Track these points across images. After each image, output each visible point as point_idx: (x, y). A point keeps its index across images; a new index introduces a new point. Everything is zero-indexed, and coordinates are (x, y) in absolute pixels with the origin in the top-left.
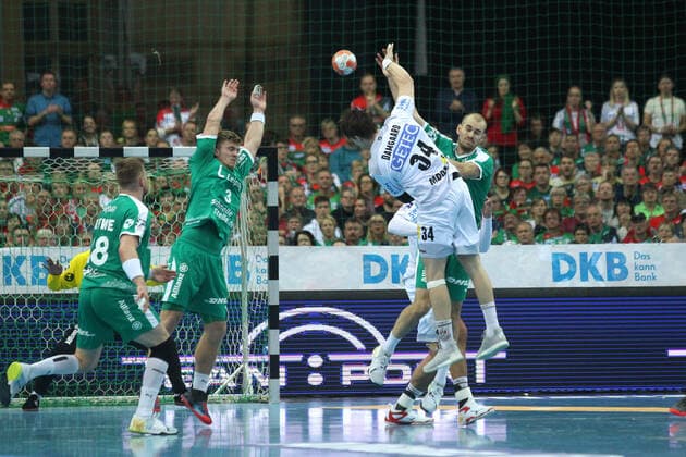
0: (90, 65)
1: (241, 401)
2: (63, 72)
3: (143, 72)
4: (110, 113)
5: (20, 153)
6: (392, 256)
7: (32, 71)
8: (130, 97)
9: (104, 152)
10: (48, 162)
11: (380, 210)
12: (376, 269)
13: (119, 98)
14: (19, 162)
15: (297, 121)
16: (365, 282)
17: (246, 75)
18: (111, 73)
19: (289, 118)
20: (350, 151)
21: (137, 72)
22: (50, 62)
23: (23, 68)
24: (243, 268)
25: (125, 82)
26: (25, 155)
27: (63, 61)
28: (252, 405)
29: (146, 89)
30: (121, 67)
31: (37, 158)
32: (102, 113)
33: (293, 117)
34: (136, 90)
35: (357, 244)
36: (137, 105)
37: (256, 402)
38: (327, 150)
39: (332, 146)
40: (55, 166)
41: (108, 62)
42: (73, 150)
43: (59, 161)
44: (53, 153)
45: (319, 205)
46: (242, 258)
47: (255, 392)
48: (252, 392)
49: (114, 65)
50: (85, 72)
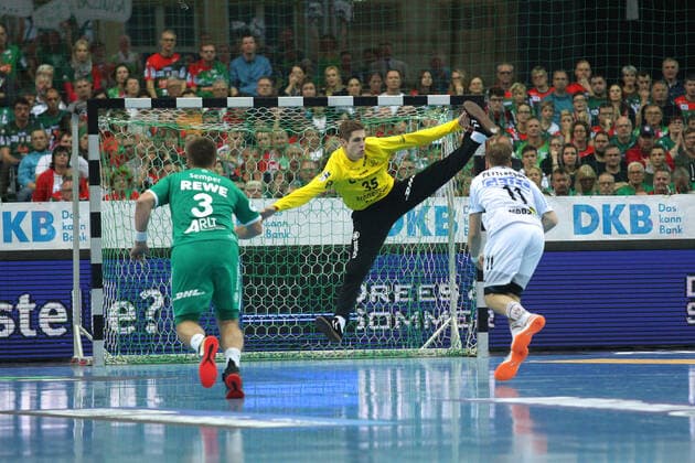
0: (295, 13)
1: (449, 355)
2: (268, 20)
3: (348, 19)
4: (314, 61)
5: (223, 103)
6: (604, 206)
7: (236, 19)
8: (335, 45)
9: (308, 102)
10: (252, 111)
11: (589, 160)
12: (586, 220)
13: (323, 47)
14: (224, 111)
15: (505, 68)
16: (576, 233)
17: (453, 22)
18: (316, 20)
19: (496, 67)
20: (559, 99)
21: (342, 20)
22: (254, 11)
23: (227, 17)
24: (451, 220)
25: (330, 30)
26: (229, 105)
27: (267, 9)
28: (461, 359)
29: (351, 37)
30: (327, 15)
31: (242, 108)
32: (307, 61)
33: (501, 64)
34: (340, 39)
35: (567, 195)
36: (343, 53)
37: (464, 356)
38: (536, 98)
39: (541, 94)
40: (258, 115)
41: (314, 9)
42: (277, 100)
43: (263, 111)
44: (257, 103)
45: (526, 154)
46: (449, 209)
47: (464, 346)
48: (460, 346)
49: (318, 12)
50: (289, 21)
